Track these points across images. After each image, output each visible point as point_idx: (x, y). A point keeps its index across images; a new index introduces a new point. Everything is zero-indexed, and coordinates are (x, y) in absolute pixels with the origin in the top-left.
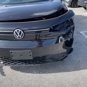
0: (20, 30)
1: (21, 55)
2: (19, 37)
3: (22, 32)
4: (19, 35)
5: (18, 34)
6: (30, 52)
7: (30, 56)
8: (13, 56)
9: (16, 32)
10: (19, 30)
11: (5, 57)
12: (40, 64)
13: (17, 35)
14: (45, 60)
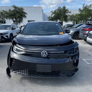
0: (45, 51)
1: (44, 69)
2: (44, 56)
3: (47, 53)
6: (50, 66)
7: (50, 69)
8: (38, 69)
13: (43, 54)
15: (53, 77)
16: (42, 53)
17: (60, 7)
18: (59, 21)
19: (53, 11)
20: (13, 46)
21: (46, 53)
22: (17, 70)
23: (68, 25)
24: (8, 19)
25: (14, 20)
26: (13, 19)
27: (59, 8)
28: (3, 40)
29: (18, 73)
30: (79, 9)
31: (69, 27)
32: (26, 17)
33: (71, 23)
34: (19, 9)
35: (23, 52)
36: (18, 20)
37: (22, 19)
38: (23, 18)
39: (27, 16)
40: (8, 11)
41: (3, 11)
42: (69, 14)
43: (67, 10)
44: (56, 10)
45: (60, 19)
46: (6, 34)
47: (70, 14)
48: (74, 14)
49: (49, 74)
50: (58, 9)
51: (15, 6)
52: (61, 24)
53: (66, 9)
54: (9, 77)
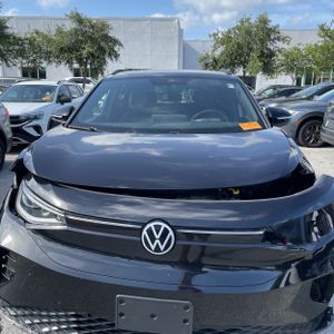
1: (153, 316)
3: (171, 233)
4: (157, 241)
5: (157, 237)
6: (186, 307)
7: (185, 321)
8: (122, 315)
9: (150, 231)
11: (89, 315)
13: (153, 239)
16: (145, 232)
17: (248, 19)
18: (240, 72)
19: (220, 35)
22: (25, 308)
23: (274, 87)
24: (54, 64)
25: (76, 66)
26: (69, 62)
27: (242, 22)
28: (23, 140)
29: (28, 322)
30: (322, 28)
31: (280, 94)
32: (117, 56)
33: (286, 80)
34: (93, 27)
35: (53, 220)
36: (89, 66)
37: (105, 62)
38: (108, 60)
39: (121, 51)
40: (54, 32)
41: (37, 33)
42: (279, 44)
43: (273, 30)
44: (229, 32)
45: (244, 64)
46: (36, 118)
47: (285, 46)
48: (301, 47)
50: (238, 28)
51: (77, 14)
52: (250, 82)
53: (271, 25)
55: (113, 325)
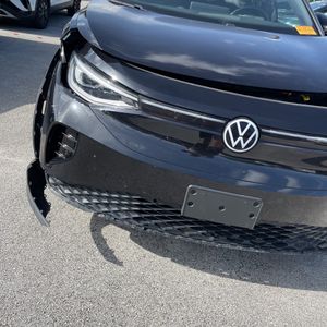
1: (221, 208)
2: (239, 146)
3: (256, 132)
4: (240, 139)
5: (241, 134)
6: (256, 204)
7: (251, 215)
8: (190, 204)
10: (247, 124)
11: (155, 201)
12: (266, 248)
14: (284, 241)
15: (252, 249)
16: (228, 128)
20: (68, 57)
21: (251, 130)
28: (10, 15)
49: (238, 232)
54: (40, 213)
55: (179, 212)
